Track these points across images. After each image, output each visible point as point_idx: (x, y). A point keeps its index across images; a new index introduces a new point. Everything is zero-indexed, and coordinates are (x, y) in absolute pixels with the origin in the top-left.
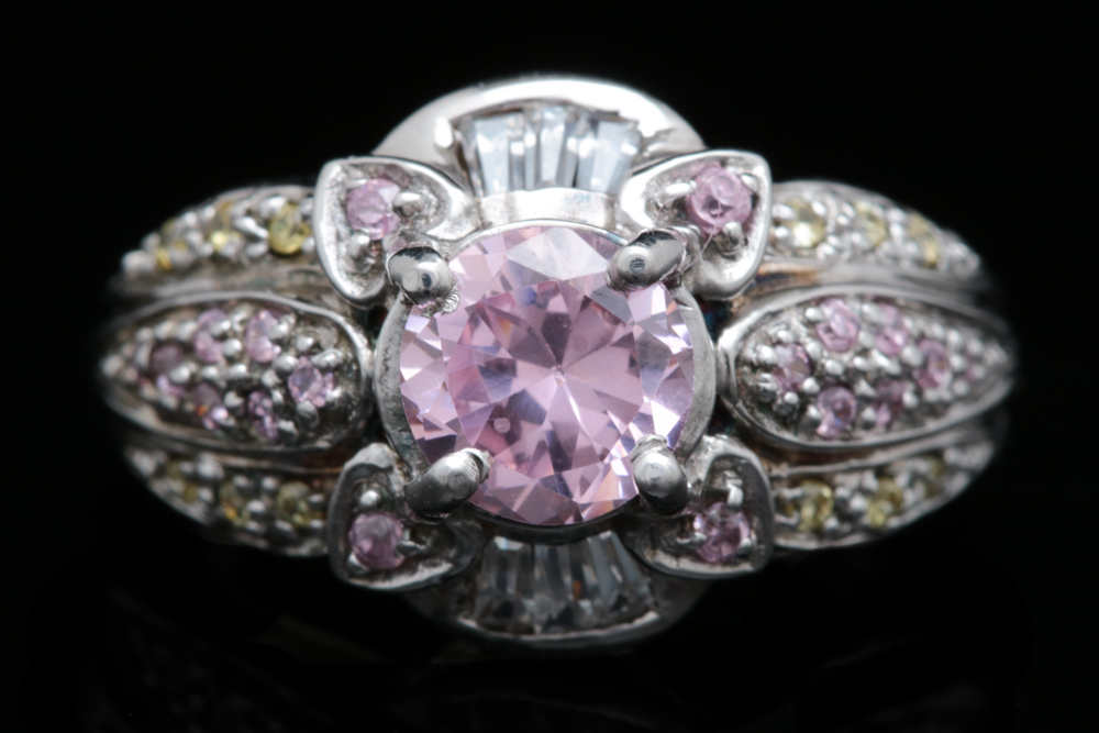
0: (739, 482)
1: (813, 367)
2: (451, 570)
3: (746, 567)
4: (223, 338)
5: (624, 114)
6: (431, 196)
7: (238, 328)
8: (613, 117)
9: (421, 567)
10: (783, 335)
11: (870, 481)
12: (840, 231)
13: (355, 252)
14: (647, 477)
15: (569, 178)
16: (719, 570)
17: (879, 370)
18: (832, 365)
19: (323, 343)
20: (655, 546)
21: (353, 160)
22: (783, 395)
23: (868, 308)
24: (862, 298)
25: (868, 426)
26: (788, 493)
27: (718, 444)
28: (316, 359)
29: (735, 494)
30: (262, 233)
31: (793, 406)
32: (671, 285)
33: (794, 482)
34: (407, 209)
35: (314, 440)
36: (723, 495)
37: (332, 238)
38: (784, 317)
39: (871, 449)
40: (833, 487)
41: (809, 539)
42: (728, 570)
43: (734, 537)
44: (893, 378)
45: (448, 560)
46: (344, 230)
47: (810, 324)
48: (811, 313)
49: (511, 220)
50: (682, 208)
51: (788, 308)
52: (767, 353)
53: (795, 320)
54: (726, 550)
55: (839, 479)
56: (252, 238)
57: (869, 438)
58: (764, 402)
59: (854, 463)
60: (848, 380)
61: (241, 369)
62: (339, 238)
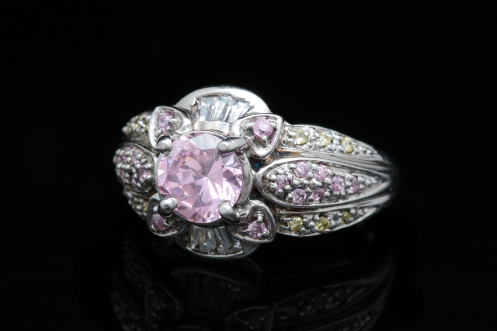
0: (263, 215)
1: (290, 182)
2: (177, 233)
3: (266, 240)
4: (127, 156)
5: (246, 100)
6: (179, 120)
7: (131, 154)
8: (243, 100)
9: (170, 231)
10: (281, 171)
11: (317, 217)
12: (311, 141)
13: (157, 135)
14: (223, 212)
15: (225, 119)
16: (257, 240)
17: (314, 184)
18: (296, 182)
19: (148, 161)
20: (236, 232)
21: (163, 107)
22: (278, 190)
23: (314, 166)
24: (313, 162)
25: (312, 201)
26: (285, 219)
27: (256, 203)
28: (144, 166)
29: (260, 218)
30: (144, 126)
31: (281, 193)
32: (239, 154)
33: (289, 216)
34: (172, 124)
35: (145, 190)
36: (256, 218)
37: (153, 130)
38: (282, 166)
39: (317, 208)
40: (302, 218)
41: (295, 233)
42: (260, 241)
43: (260, 230)
44: (321, 187)
45: (177, 230)
46: (157, 128)
47: (292, 169)
48: (293, 165)
49: (193, 130)
50: (250, 131)
51: (284, 163)
52: (274, 177)
53: (286, 167)
54: (259, 235)
55: (305, 216)
56: (142, 127)
57: (313, 205)
58: (273, 191)
59: (309, 211)
60: (303, 186)
61: (128, 167)
62: (155, 130)
